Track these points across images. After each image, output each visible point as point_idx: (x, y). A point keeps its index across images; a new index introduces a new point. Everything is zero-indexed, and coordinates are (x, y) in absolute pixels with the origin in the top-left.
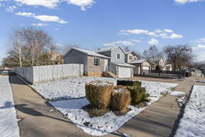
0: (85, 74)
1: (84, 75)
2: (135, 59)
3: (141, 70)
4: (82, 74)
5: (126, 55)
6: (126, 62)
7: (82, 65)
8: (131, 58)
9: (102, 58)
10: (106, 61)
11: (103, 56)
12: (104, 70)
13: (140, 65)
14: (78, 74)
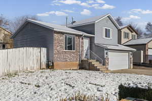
0: (50, 66)
1: (48, 66)
2: (133, 38)
3: (146, 56)
4: (44, 66)
5: (119, 31)
6: (119, 42)
7: (44, 50)
8: (126, 36)
9: (79, 36)
10: (86, 42)
11: (80, 33)
12: (84, 58)
13: (143, 47)
14: (36, 66)
